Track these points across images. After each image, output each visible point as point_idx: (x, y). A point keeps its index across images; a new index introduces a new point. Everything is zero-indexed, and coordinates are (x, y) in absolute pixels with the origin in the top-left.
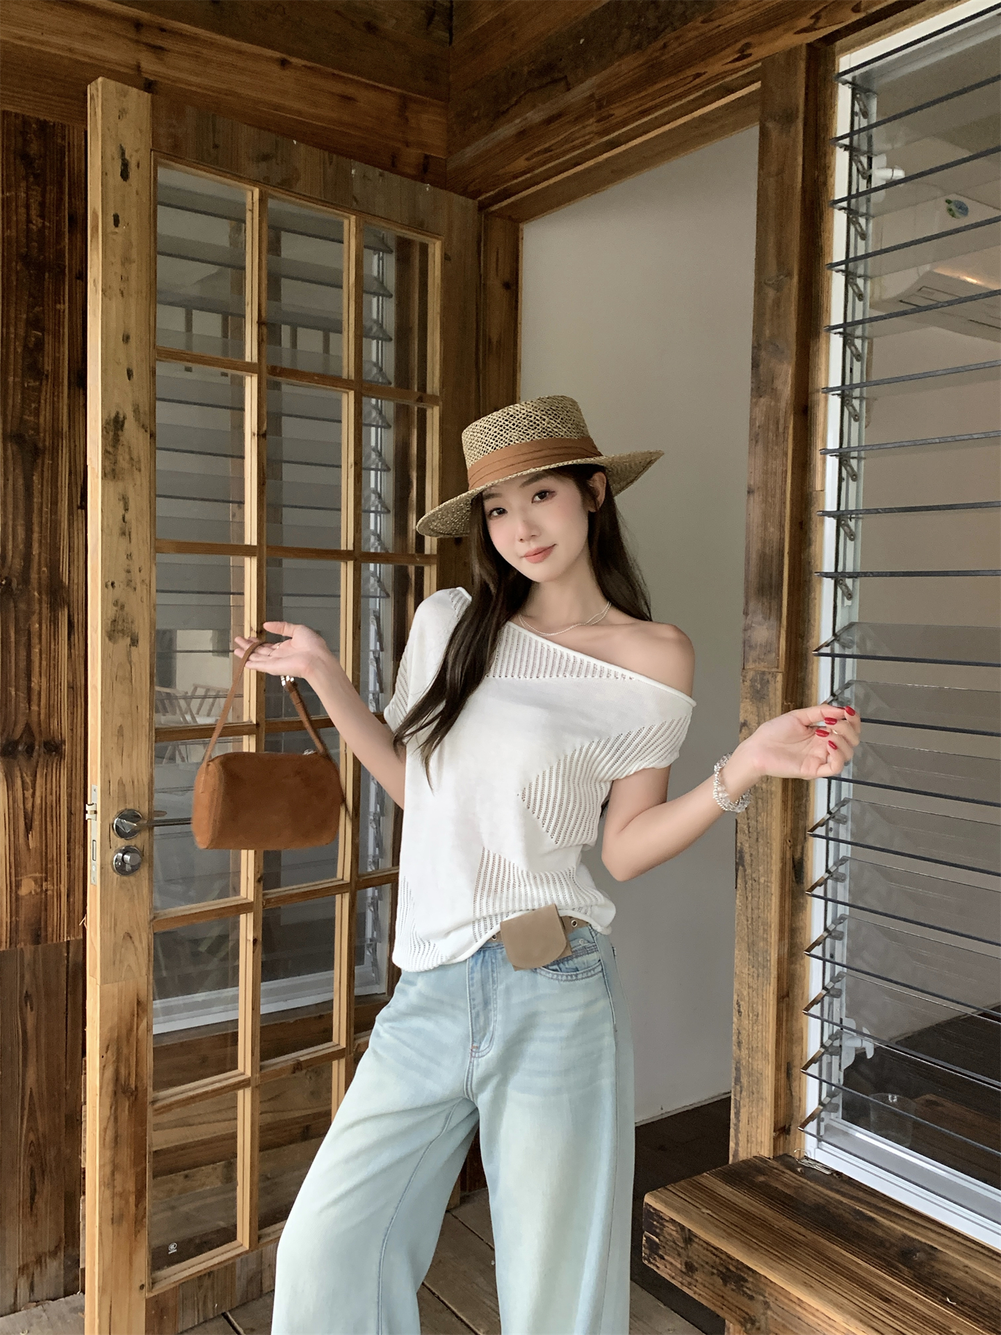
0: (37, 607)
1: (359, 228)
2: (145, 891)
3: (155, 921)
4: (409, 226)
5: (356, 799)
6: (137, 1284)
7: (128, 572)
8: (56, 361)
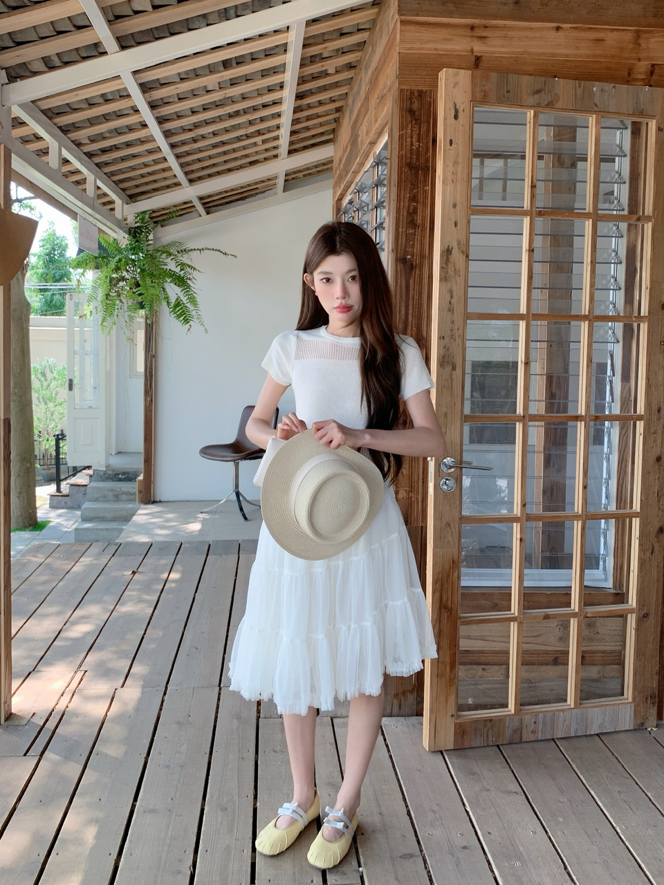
1: (597, 122)
2: (458, 502)
3: (463, 519)
4: (633, 115)
5: (586, 467)
6: (450, 714)
7: (452, 330)
8: (424, 218)
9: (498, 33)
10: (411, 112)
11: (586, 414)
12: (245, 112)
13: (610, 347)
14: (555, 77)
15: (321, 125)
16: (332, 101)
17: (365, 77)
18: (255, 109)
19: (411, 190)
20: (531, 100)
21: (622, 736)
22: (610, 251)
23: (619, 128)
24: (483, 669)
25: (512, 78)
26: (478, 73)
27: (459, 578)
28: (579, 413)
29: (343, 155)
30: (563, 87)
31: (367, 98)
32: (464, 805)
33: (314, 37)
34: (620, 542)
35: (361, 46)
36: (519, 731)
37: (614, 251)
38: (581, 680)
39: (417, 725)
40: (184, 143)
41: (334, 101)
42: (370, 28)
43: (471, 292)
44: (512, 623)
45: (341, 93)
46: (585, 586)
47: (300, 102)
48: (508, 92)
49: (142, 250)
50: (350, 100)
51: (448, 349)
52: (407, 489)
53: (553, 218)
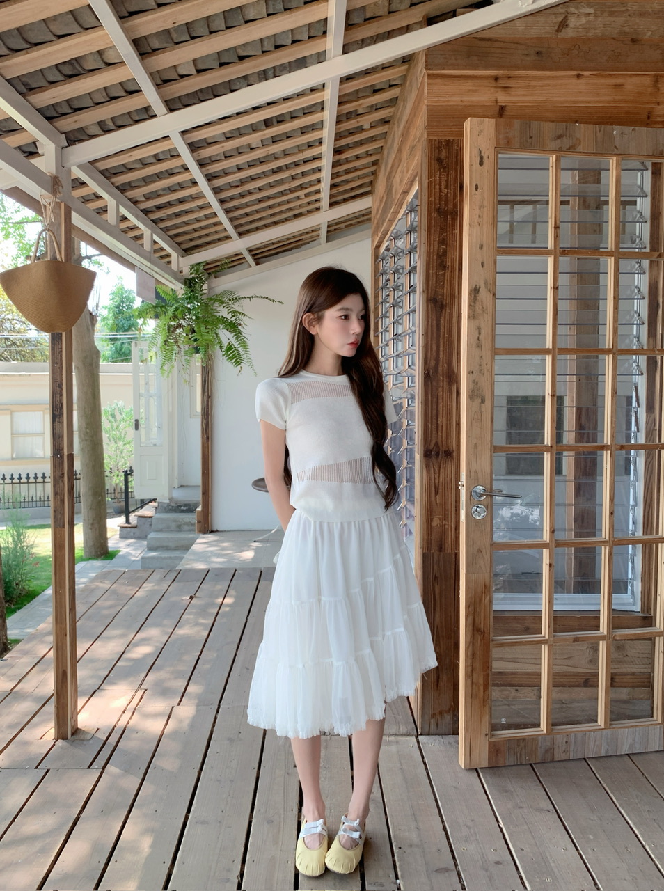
0: (441, 383)
1: (618, 164)
2: (489, 529)
3: (495, 546)
4: (653, 156)
5: (612, 494)
6: (484, 732)
7: (480, 365)
8: (453, 260)
9: (521, 83)
10: (439, 160)
11: (612, 443)
12: (288, 167)
13: (635, 379)
14: (576, 122)
15: (359, 178)
16: (368, 154)
17: (397, 131)
18: (296, 164)
19: (441, 234)
20: (552, 145)
21: (652, 756)
22: (633, 288)
23: (641, 170)
24: (517, 690)
25: (535, 124)
26: (501, 120)
27: (491, 602)
28: (605, 442)
29: (380, 206)
30: (584, 132)
31: (400, 150)
32: (498, 821)
33: (348, 94)
34: (647, 566)
35: (393, 102)
36: (551, 750)
37: (637, 287)
38: (611, 701)
39: (453, 743)
40: (232, 198)
41: (371, 155)
42: (402, 83)
43: (499, 329)
44: (543, 646)
45: (376, 147)
46: (614, 610)
47: (338, 157)
48: (531, 137)
49: (196, 299)
50: (385, 152)
51: (477, 383)
52: (441, 516)
53: (579, 257)
